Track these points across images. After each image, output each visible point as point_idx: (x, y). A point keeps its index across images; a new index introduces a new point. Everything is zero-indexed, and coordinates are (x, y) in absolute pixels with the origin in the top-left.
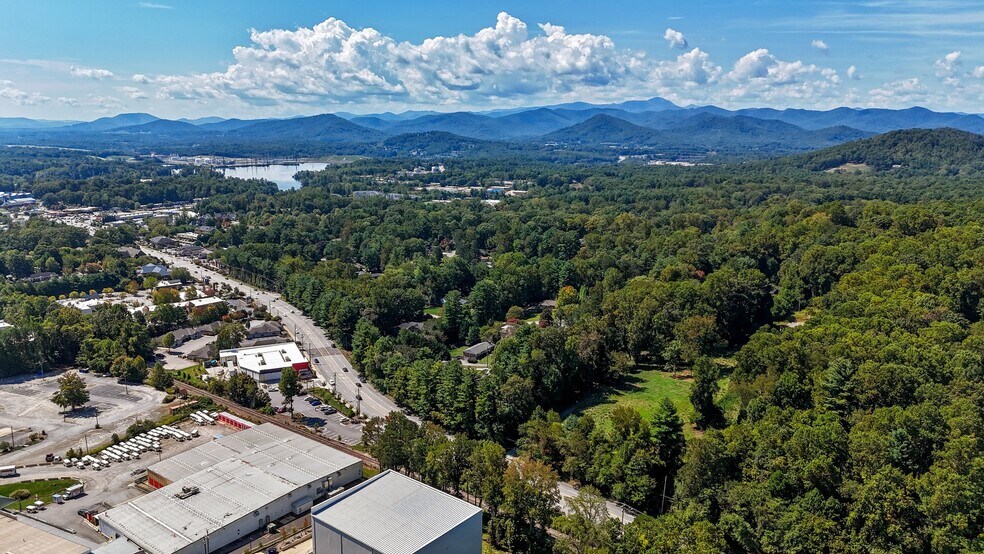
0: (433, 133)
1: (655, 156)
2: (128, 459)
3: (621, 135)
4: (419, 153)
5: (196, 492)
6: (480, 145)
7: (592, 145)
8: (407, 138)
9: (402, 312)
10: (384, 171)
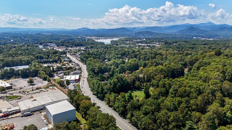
0: (146, 31)
1: (204, 37)
2: (33, 94)
3: (196, 32)
4: (142, 36)
5: (36, 100)
6: (157, 34)
7: (188, 34)
8: (140, 33)
9: (105, 70)
10: (130, 40)
